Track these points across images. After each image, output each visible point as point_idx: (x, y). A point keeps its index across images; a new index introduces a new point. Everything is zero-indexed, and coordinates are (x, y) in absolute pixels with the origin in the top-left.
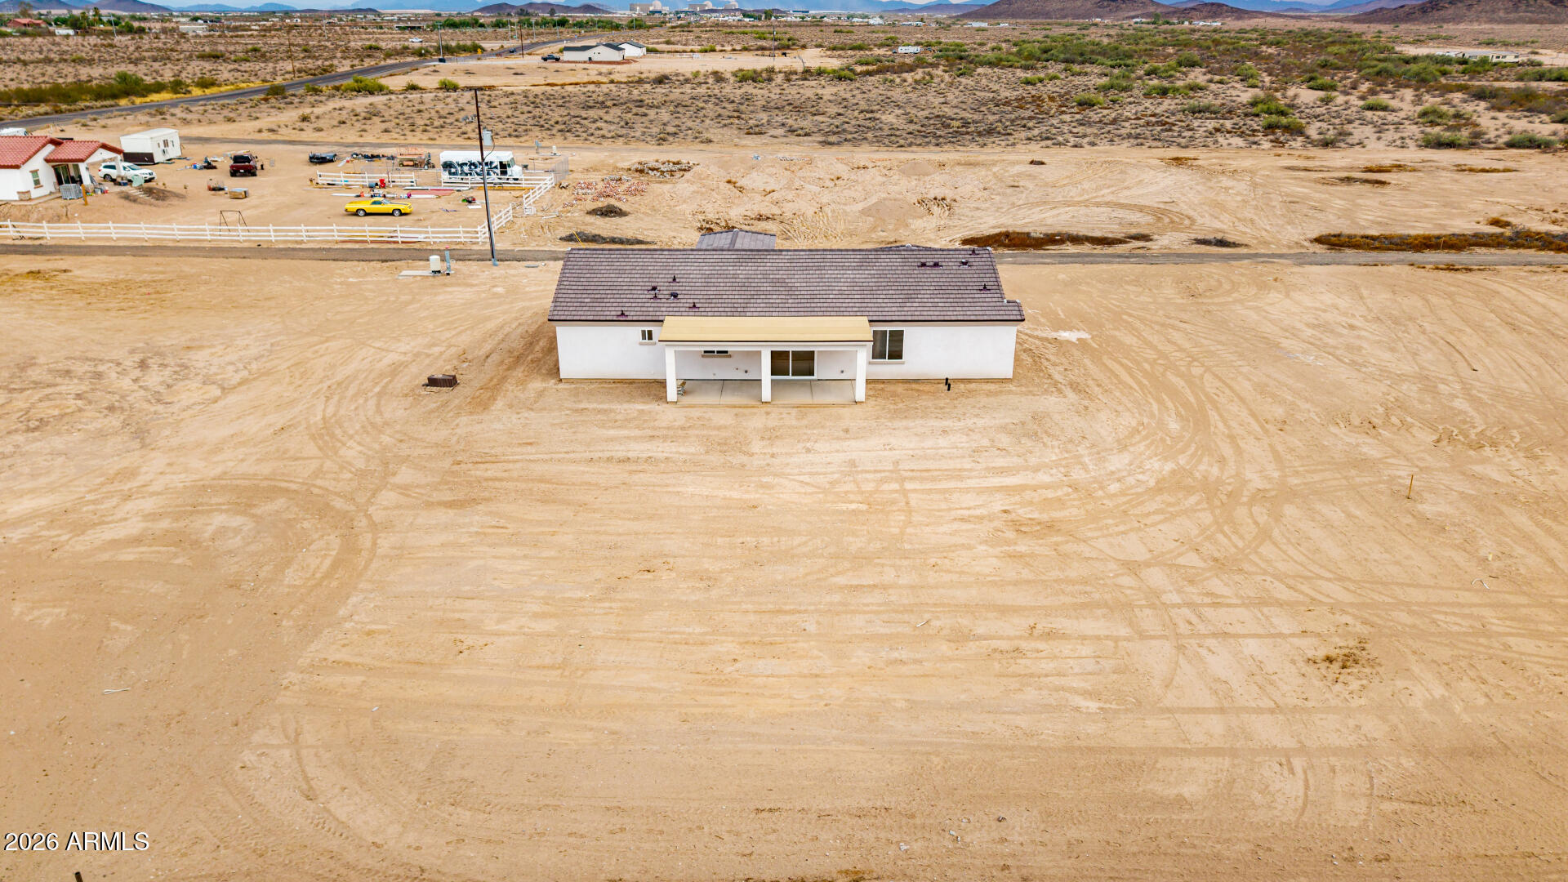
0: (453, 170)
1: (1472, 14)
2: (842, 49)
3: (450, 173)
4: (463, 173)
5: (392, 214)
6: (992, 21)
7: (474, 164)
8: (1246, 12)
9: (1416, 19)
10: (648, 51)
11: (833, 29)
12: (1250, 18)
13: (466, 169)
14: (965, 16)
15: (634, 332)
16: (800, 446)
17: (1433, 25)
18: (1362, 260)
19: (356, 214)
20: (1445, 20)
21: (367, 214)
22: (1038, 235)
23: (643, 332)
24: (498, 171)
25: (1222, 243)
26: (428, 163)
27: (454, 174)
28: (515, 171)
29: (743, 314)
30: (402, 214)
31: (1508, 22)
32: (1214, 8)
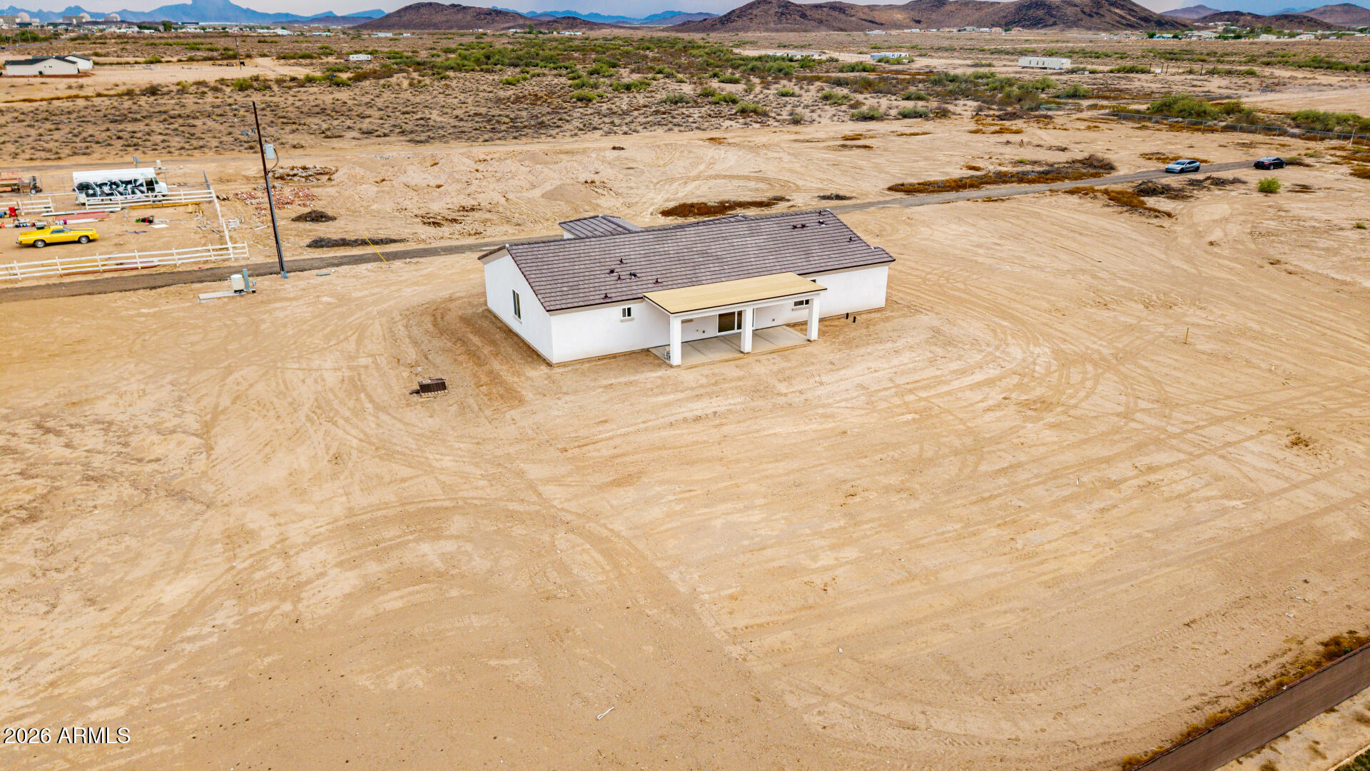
0: (91, 192)
1: (753, 24)
2: (293, 58)
3: (88, 195)
4: (103, 193)
5: (79, 242)
6: (398, 32)
7: (115, 183)
8: (595, 24)
9: (718, 29)
10: (96, 64)
11: (257, 39)
12: (600, 29)
13: (106, 189)
14: (365, 26)
15: (616, 311)
16: (812, 381)
17: (731, 33)
18: (936, 200)
19: (34, 245)
20: (738, 30)
21: (47, 245)
22: (713, 204)
23: (624, 310)
24: (144, 189)
25: (838, 197)
26: (35, 187)
27: (94, 195)
28: (161, 187)
29: (699, 283)
30: (90, 241)
31: (777, 31)
32: (571, 21)
